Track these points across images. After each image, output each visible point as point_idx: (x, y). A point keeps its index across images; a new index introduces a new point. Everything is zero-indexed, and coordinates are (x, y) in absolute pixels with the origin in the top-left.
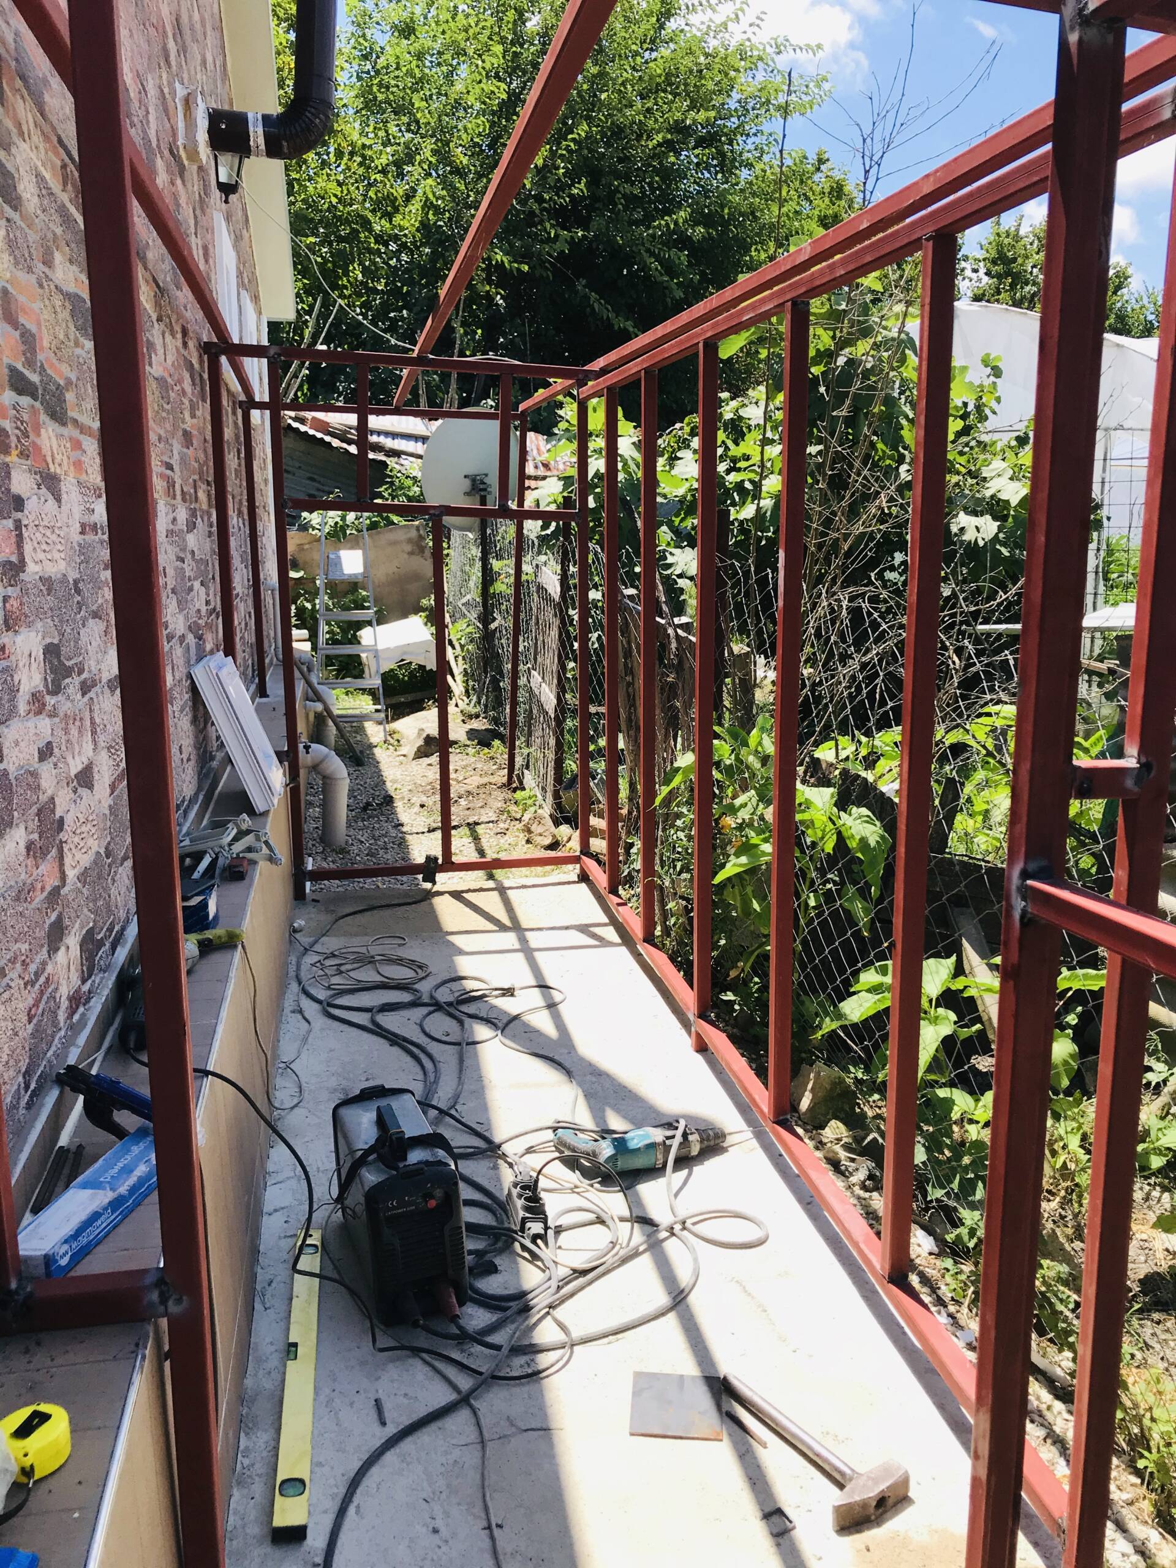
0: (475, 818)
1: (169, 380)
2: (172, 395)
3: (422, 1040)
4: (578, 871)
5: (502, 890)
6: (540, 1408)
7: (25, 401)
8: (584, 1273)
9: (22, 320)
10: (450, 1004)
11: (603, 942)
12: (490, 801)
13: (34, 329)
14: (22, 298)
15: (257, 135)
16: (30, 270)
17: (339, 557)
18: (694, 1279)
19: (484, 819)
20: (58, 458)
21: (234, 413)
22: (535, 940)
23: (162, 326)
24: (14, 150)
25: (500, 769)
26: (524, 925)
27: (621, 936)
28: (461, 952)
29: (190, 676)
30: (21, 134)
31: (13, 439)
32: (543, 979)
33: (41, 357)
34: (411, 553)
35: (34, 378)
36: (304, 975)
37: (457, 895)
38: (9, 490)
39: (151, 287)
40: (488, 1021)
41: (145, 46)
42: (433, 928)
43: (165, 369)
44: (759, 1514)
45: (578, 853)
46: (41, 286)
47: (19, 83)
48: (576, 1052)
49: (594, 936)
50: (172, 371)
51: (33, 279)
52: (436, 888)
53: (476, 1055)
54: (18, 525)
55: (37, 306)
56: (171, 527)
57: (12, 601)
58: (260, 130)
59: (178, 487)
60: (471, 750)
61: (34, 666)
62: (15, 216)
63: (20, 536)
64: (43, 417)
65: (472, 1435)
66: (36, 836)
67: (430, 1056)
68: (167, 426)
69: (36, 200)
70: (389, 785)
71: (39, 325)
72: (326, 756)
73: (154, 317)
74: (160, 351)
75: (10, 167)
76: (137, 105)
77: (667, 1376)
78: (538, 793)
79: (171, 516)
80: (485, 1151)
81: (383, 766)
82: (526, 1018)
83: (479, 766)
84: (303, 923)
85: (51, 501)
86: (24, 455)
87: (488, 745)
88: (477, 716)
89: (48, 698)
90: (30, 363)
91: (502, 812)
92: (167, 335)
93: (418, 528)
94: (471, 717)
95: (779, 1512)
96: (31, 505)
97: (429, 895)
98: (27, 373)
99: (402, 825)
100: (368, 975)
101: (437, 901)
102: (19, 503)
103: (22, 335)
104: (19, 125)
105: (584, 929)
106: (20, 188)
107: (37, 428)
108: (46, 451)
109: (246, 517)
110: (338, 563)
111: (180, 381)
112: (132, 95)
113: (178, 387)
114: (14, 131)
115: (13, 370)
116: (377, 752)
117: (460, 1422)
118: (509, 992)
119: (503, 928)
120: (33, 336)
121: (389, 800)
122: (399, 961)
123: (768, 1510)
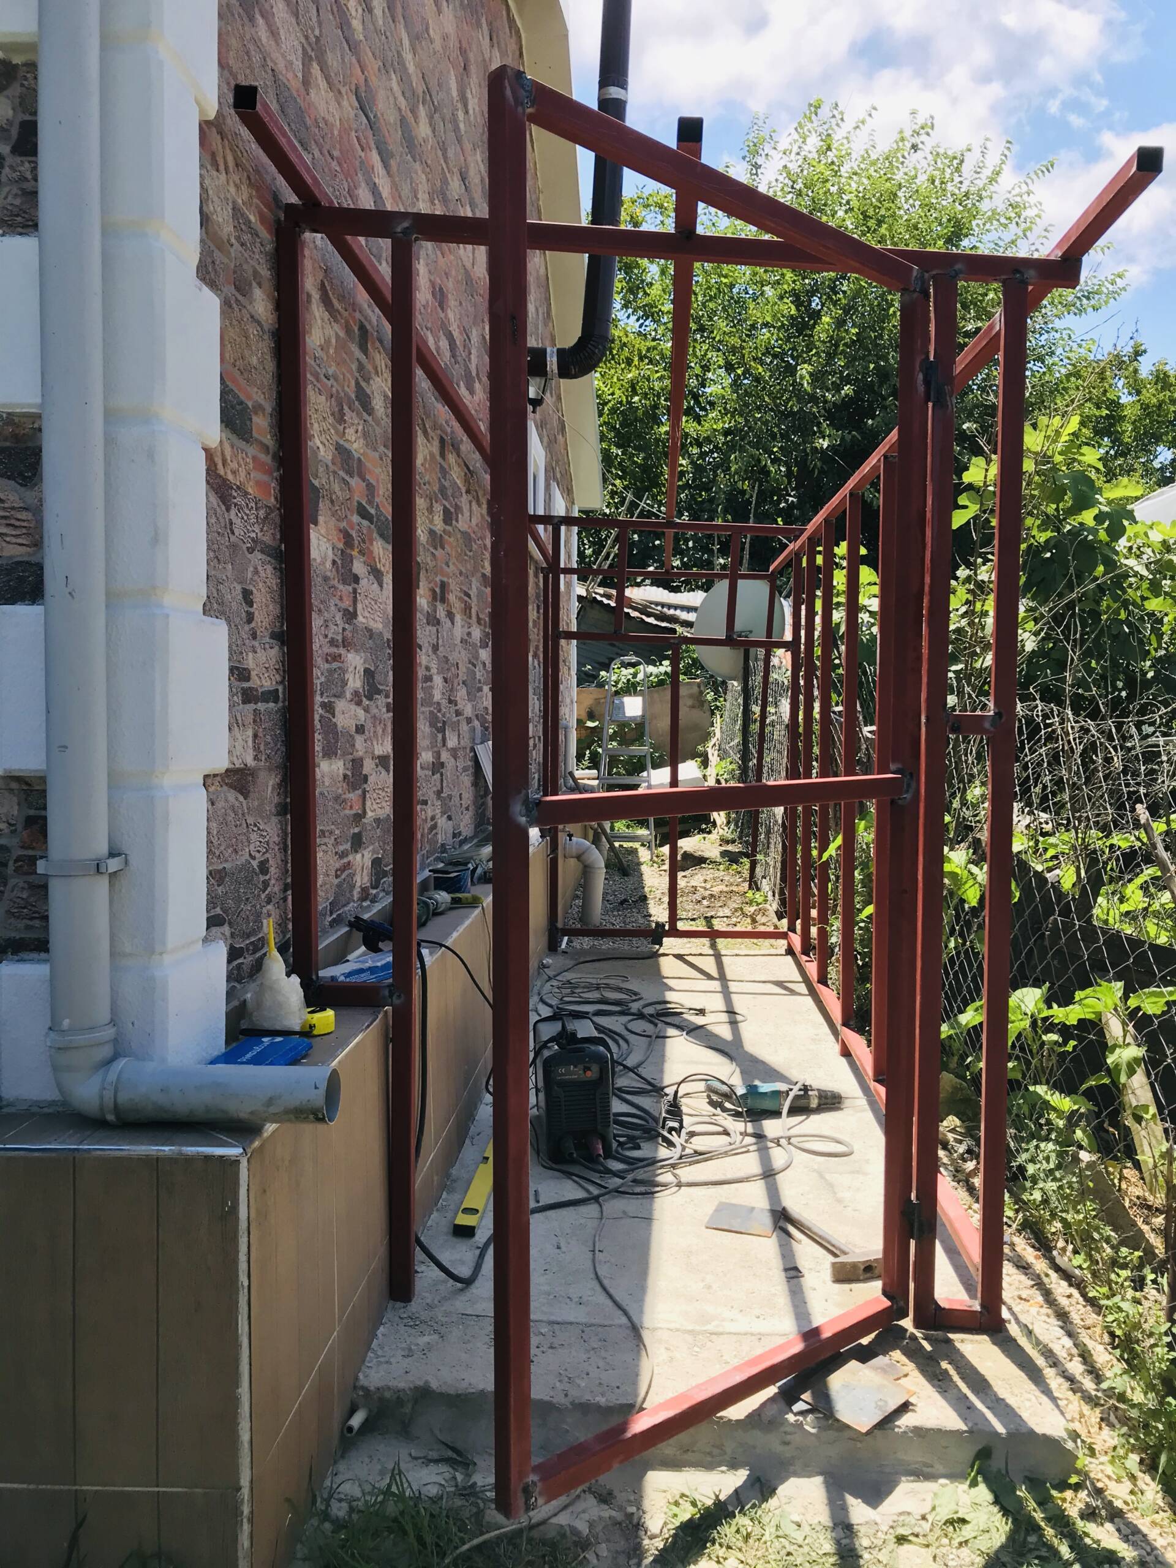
0: (713, 913)
1: (473, 535)
2: (475, 546)
3: (625, 1033)
4: (786, 947)
5: (718, 957)
6: (650, 1211)
7: (365, 523)
8: (701, 1154)
9: (367, 477)
10: (652, 1015)
11: (793, 992)
12: (729, 903)
13: (374, 483)
14: (369, 465)
15: (552, 363)
16: (375, 450)
17: (622, 703)
18: (784, 1166)
19: (721, 914)
20: (383, 561)
21: (536, 576)
22: (733, 987)
23: (470, 498)
24: (371, 382)
25: (744, 881)
26: (728, 978)
27: (809, 990)
28: (671, 989)
29: (473, 750)
30: (377, 373)
31: (356, 542)
32: (732, 1007)
33: (377, 499)
34: (693, 707)
35: (373, 511)
36: (544, 992)
37: (679, 957)
38: (351, 570)
39: (462, 470)
40: (680, 1028)
41: (471, 310)
42: (656, 975)
43: (470, 527)
44: (781, 1267)
45: (785, 929)
46: (381, 459)
47: (378, 344)
48: (742, 1047)
49: (786, 988)
50: (476, 529)
51: (377, 455)
52: (661, 951)
53: (664, 1045)
54: (355, 591)
55: (378, 470)
56: (466, 637)
57: (347, 632)
58: (555, 359)
59: (473, 611)
60: (722, 867)
61: (357, 676)
62: (370, 419)
63: (355, 597)
64: (375, 535)
65: (597, 1214)
66: (349, 773)
67: (627, 1041)
68: (469, 566)
69: (382, 410)
70: (646, 889)
71: (378, 482)
72: (588, 848)
73: (464, 490)
74: (467, 514)
75: (368, 391)
76: (461, 349)
77: (741, 1206)
78: (770, 894)
79: (466, 630)
80: (651, 1091)
81: (645, 877)
82: (709, 1027)
83: (726, 878)
84: (550, 961)
85: (376, 585)
86: (362, 553)
87: (737, 862)
88: (733, 841)
89: (364, 699)
90: (370, 502)
91: (736, 910)
92: (474, 504)
93: (699, 685)
94: (728, 842)
95: (796, 1269)
96: (364, 582)
97: (656, 955)
98: (368, 507)
99: (650, 916)
100: (594, 995)
101: (662, 960)
102: (356, 579)
103: (367, 486)
104: (376, 368)
105: (780, 984)
106: (374, 402)
107: (371, 541)
108: (376, 554)
109: (541, 660)
110: (621, 707)
111: (482, 538)
112: (458, 343)
113: (480, 542)
114: (373, 371)
115: (359, 503)
116: (644, 868)
117: (592, 1209)
118: (701, 1012)
119: (709, 977)
120: (373, 486)
121: (644, 898)
122: (619, 990)
123: (788, 1266)
